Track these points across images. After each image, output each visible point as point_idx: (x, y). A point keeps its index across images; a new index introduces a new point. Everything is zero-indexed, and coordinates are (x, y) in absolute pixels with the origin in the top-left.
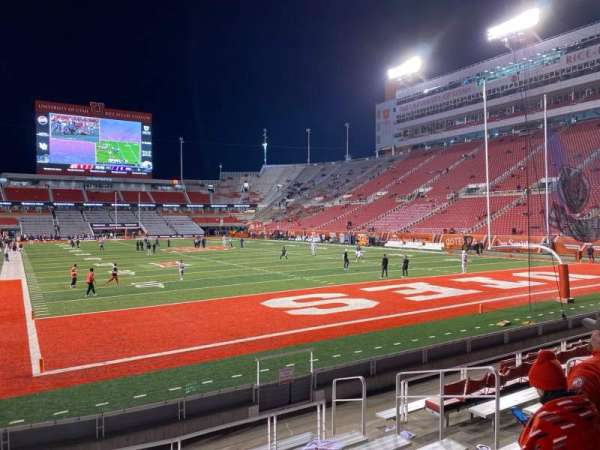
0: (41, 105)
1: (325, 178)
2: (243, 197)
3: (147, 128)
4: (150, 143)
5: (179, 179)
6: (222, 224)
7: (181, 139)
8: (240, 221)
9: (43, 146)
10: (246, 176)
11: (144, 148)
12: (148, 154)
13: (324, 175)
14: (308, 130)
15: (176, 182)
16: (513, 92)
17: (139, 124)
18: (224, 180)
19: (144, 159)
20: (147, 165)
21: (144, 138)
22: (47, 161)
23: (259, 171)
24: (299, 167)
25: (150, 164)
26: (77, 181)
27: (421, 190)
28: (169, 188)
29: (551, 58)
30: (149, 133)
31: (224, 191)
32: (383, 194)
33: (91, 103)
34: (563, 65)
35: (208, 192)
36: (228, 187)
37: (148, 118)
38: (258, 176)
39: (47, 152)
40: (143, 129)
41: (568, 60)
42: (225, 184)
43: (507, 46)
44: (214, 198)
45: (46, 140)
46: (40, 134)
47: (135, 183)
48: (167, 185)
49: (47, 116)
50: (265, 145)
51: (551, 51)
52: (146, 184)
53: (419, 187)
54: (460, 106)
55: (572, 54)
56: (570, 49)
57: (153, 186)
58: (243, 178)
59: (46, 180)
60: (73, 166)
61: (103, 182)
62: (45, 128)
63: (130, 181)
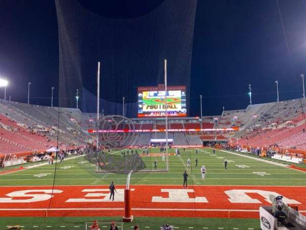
0: (139, 89)
1: (286, 110)
2: (232, 124)
3: (183, 93)
4: (185, 100)
5: (200, 116)
6: (215, 140)
7: (201, 96)
8: (225, 138)
9: (140, 106)
10: (238, 112)
11: (182, 102)
12: (185, 105)
13: (285, 108)
14: (277, 82)
15: (197, 118)
17: (180, 91)
18: (224, 115)
19: (183, 108)
20: (184, 110)
21: (182, 98)
22: (142, 112)
23: (246, 109)
25: (185, 110)
26: (153, 120)
28: (195, 121)
30: (185, 95)
31: (223, 121)
33: (159, 85)
35: (214, 122)
36: (226, 119)
37: (184, 88)
38: (244, 112)
39: (142, 108)
40: (182, 94)
42: (225, 117)
44: (216, 125)
45: (141, 103)
46: (139, 101)
47: (178, 120)
49: (142, 93)
50: (250, 94)
52: (183, 120)
57: (187, 120)
58: (236, 113)
59: (142, 120)
60: (152, 113)
61: (164, 120)
62: (141, 98)
63: (176, 118)
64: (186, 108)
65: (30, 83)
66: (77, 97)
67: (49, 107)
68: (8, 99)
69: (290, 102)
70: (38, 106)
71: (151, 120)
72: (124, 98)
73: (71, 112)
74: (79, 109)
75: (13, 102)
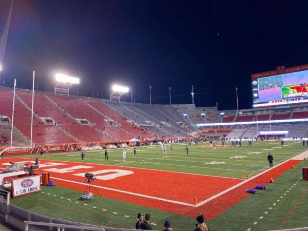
0: (253, 76)
9: (256, 95)
22: (258, 102)
39: (257, 97)
45: (257, 92)
49: (257, 81)
59: (257, 111)
60: (270, 102)
61: (285, 108)
62: (256, 86)
63: (301, 106)
65: (151, 87)
66: (193, 94)
67: (167, 105)
68: (133, 102)
70: (158, 105)
71: (269, 110)
72: (237, 88)
73: (186, 108)
74: (194, 105)
75: (138, 104)
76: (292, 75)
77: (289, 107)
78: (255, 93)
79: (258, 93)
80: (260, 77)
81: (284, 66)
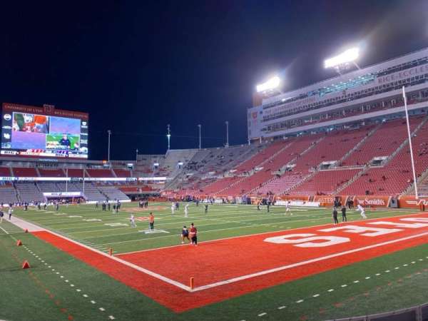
0: (6, 106)
1: (213, 158)
2: (154, 172)
3: (84, 123)
4: (86, 134)
5: (107, 160)
6: (141, 192)
7: (109, 131)
8: (154, 190)
9: (7, 136)
10: (155, 157)
11: (82, 137)
12: (85, 142)
13: (212, 156)
14: (200, 126)
15: (105, 162)
16: (344, 101)
17: (79, 121)
18: (139, 161)
19: (82, 145)
20: (84, 150)
21: (83, 130)
22: (9, 147)
23: (165, 154)
24: (194, 151)
25: (87, 149)
26: (32, 162)
27: (288, 166)
28: (99, 166)
29: (368, 80)
30: (86, 127)
31: (140, 168)
32: (261, 169)
33: (44, 105)
34: (376, 84)
35: (128, 169)
36: (143, 165)
37: (86, 116)
38: (164, 157)
39: (10, 140)
40: (82, 124)
41: (380, 81)
42: (141, 163)
43: (338, 71)
44: (133, 173)
45: (9, 132)
46: (6, 127)
47: (75, 163)
48: (98, 165)
49: (11, 115)
50: (169, 136)
51: (367, 75)
52: (83, 163)
53: (286, 164)
54: (308, 110)
55: (382, 77)
56: (380, 74)
57: (88, 165)
58: (153, 159)
59: (8, 161)
60: (28, 151)
61: (51, 162)
62: (10, 123)
63: (70, 161)
64: (89, 146)
69: (213, 149)
76: (63, 120)
77: (57, 161)
78: (6, 133)
79: (10, 134)
80: (16, 111)
81: (53, 106)
